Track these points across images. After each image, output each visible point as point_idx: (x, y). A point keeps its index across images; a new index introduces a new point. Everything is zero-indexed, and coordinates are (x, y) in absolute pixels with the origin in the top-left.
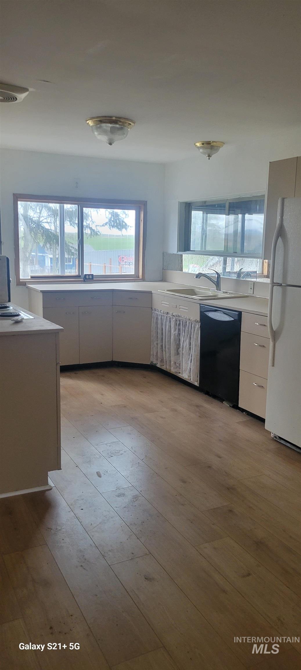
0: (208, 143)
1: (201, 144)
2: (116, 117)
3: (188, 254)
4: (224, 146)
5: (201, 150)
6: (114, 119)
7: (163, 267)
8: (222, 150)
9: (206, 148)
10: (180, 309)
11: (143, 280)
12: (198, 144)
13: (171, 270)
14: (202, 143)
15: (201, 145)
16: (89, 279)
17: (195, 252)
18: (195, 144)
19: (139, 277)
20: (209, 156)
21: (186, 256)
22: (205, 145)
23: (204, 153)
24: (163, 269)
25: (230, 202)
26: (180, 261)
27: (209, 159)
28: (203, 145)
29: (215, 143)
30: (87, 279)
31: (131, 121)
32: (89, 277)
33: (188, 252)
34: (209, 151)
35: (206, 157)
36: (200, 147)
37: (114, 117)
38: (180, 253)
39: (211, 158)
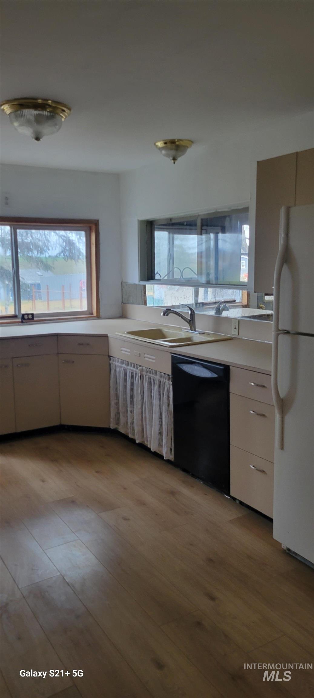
0: (173, 142)
1: (163, 144)
2: (43, 100)
3: (152, 284)
5: (164, 152)
6: (41, 102)
7: (122, 300)
8: (191, 152)
9: (171, 149)
10: (146, 359)
11: (98, 317)
12: (160, 144)
13: (132, 304)
14: (164, 142)
16: (28, 319)
17: (161, 282)
18: (155, 144)
19: (92, 314)
20: (174, 159)
21: (149, 286)
22: (168, 145)
23: (167, 155)
24: (122, 302)
25: (203, 218)
26: (143, 293)
27: (174, 163)
28: (165, 145)
29: (181, 142)
30: (25, 319)
31: (65, 106)
32: (28, 317)
33: (152, 281)
34: (173, 152)
35: (170, 161)
36: (163, 148)
37: (40, 99)
38: (143, 283)
39: (176, 162)
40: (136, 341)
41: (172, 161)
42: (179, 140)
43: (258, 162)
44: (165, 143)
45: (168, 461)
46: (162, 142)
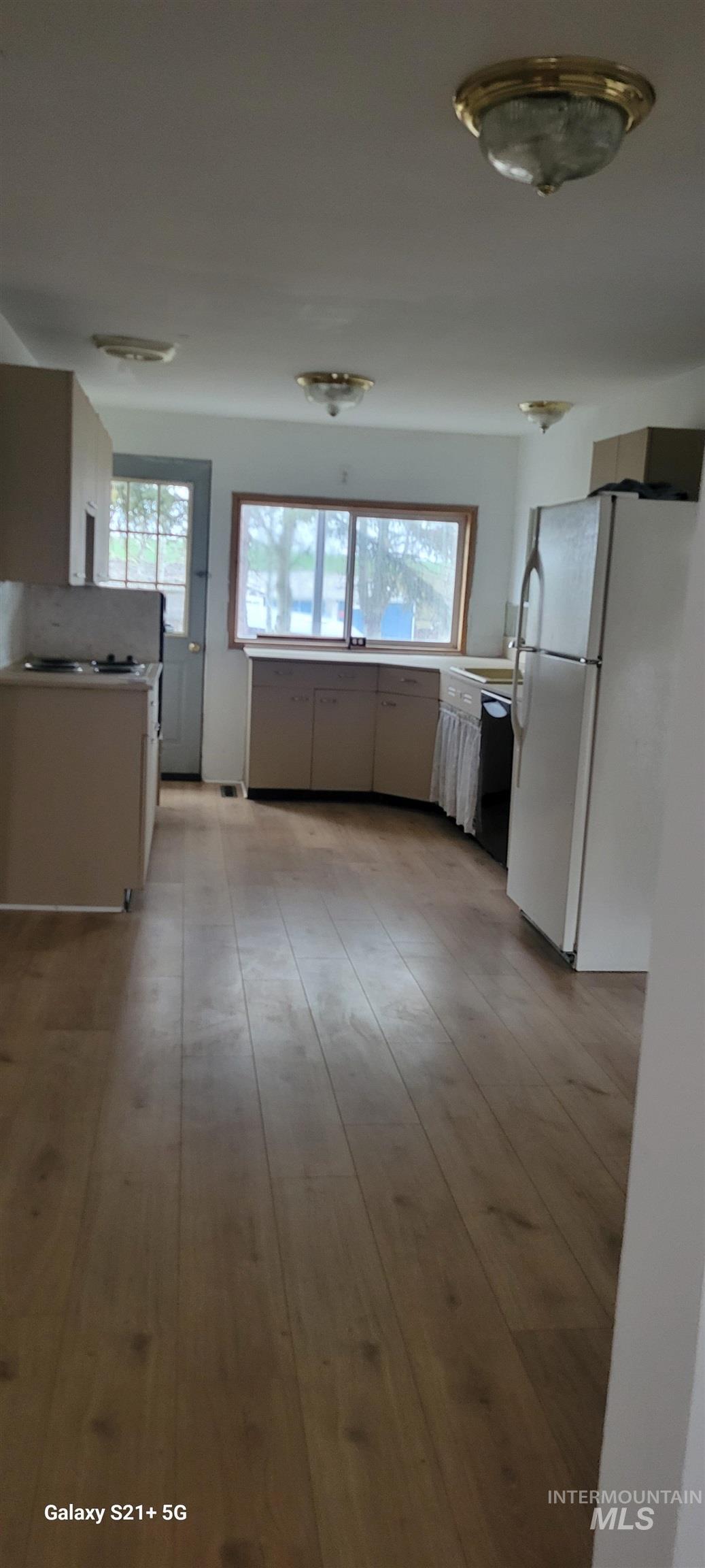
0: (541, 405)
1: (529, 407)
4: (573, 409)
5: (530, 417)
7: (505, 631)
8: (567, 417)
9: (541, 413)
10: (465, 700)
11: (463, 652)
12: (525, 407)
14: (531, 404)
15: (528, 409)
16: (358, 644)
18: (519, 406)
19: (456, 648)
20: (545, 427)
22: (536, 408)
23: (535, 422)
24: (504, 635)
27: (544, 432)
28: (532, 408)
29: (552, 405)
30: (353, 645)
32: (357, 642)
34: (542, 418)
35: (539, 429)
36: (527, 413)
39: (547, 431)
40: (473, 682)
41: (542, 430)
42: (550, 403)
43: (595, 443)
44: (531, 406)
45: (469, 835)
46: (528, 404)
